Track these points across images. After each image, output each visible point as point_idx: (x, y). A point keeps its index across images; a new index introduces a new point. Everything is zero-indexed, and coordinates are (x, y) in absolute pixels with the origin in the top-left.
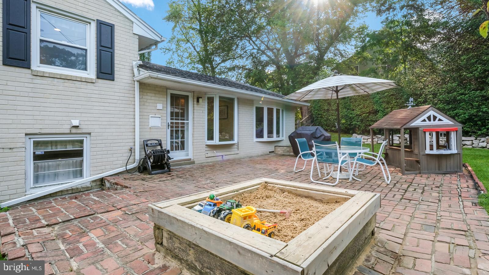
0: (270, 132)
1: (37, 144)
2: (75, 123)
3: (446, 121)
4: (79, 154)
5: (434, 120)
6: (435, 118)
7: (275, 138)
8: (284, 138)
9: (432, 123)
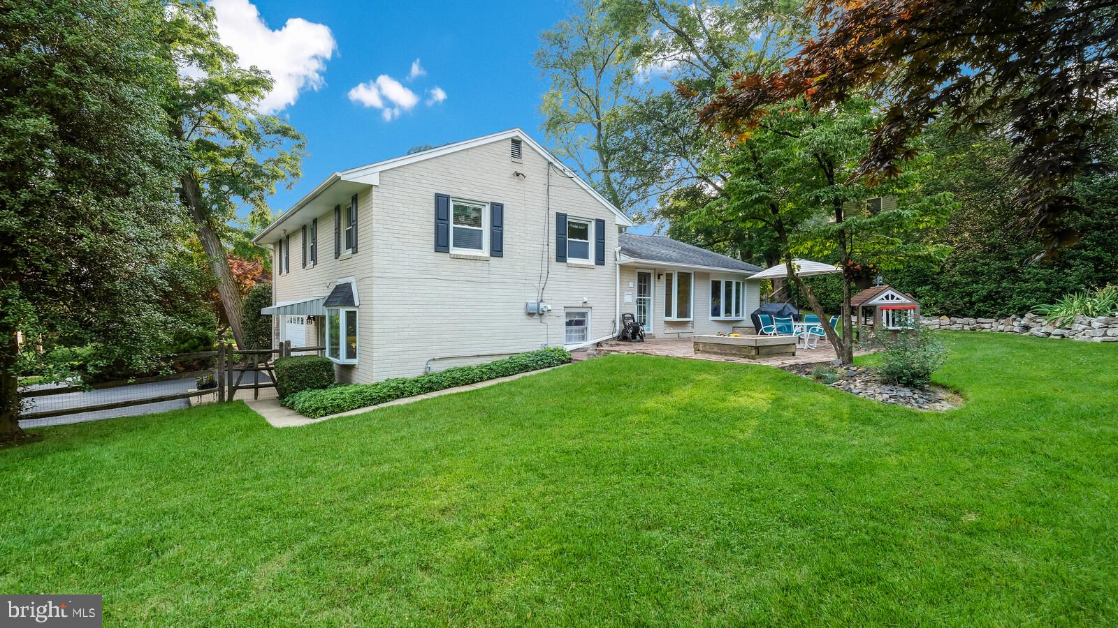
0: (728, 311)
1: (568, 314)
2: (586, 300)
3: (903, 300)
4: (585, 323)
5: (892, 299)
6: (893, 297)
7: (733, 317)
8: (745, 318)
9: (890, 301)
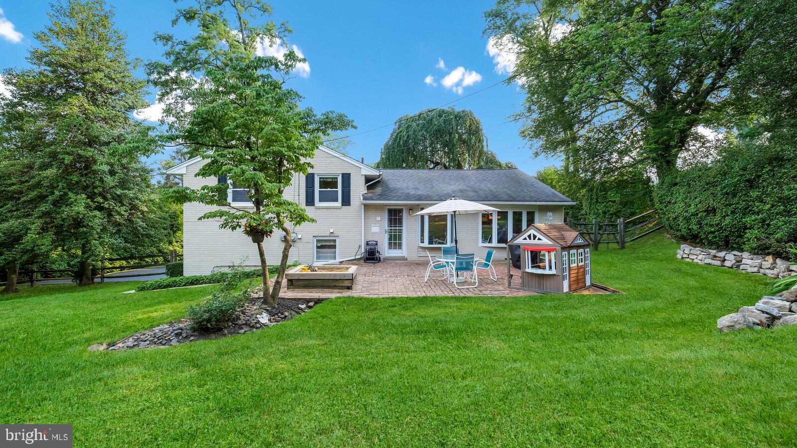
1: (317, 241)
2: (332, 231)
3: (545, 241)
4: (334, 247)
5: (534, 239)
9: (532, 241)
